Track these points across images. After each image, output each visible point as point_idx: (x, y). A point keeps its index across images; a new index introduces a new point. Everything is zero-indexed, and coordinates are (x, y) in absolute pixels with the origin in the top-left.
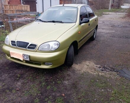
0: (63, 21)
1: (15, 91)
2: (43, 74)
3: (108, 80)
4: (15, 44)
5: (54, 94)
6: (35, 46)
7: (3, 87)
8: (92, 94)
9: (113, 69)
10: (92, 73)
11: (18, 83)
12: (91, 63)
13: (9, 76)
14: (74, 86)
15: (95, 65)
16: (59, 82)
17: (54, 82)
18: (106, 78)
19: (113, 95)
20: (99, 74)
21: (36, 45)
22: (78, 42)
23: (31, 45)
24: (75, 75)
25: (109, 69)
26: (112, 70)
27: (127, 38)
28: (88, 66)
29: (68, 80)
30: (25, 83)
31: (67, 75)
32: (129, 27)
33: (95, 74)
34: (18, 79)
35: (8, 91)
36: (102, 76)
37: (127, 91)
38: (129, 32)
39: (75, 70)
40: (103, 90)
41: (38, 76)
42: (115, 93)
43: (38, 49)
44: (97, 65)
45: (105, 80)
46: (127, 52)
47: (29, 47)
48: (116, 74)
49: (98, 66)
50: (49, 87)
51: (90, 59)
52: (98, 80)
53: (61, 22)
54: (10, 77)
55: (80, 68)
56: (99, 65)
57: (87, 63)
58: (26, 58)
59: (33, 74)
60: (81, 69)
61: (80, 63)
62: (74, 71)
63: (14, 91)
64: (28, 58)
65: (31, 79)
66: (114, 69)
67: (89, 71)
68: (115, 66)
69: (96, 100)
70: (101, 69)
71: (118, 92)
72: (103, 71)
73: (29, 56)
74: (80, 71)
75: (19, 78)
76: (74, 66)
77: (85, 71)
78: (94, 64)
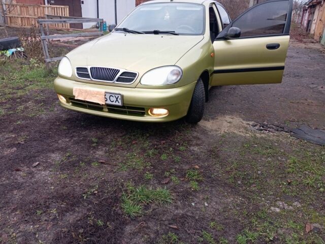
0: (176, 32)
1: (97, 164)
2: (145, 137)
3: (276, 144)
4: (89, 74)
5: (177, 166)
6: (134, 75)
7: (68, 159)
8: (251, 165)
9: (281, 127)
10: (242, 134)
11: (98, 152)
12: (235, 118)
13: (72, 141)
14: (213, 153)
15: (244, 122)
16: (181, 148)
17: (171, 149)
18: (272, 142)
19: (291, 166)
20: (255, 135)
21: (136, 74)
22: (210, 74)
23: (124, 74)
24: (208, 137)
25: (273, 128)
26: (280, 129)
27: (298, 76)
28: (230, 122)
29: (197, 145)
30: (112, 152)
31: (194, 137)
32: (297, 58)
33: (249, 135)
34: (94, 145)
35: (83, 164)
36: (262, 138)
37: (315, 160)
38: (299, 67)
39: (206, 130)
40: (269, 159)
41: (135, 140)
42: (295, 163)
43: (140, 81)
44: (248, 122)
45: (271, 144)
46: (302, 101)
47: (119, 78)
48: (289, 136)
49: (251, 123)
50: (164, 157)
51: (232, 112)
52: (256, 144)
53: (173, 33)
54: (77, 143)
55: (215, 127)
56: (253, 122)
57: (228, 118)
58: (115, 99)
59: (124, 137)
60: (219, 128)
61: (213, 119)
62: (204, 132)
63: (95, 165)
64: (120, 101)
65: (121, 145)
66: (283, 128)
67: (235, 132)
68: (283, 122)
69: (262, 174)
70: (257, 128)
71: (299, 161)
72: (262, 132)
73: (122, 97)
74: (217, 131)
75: (97, 143)
76: (203, 124)
77: (226, 131)
78: (241, 120)
